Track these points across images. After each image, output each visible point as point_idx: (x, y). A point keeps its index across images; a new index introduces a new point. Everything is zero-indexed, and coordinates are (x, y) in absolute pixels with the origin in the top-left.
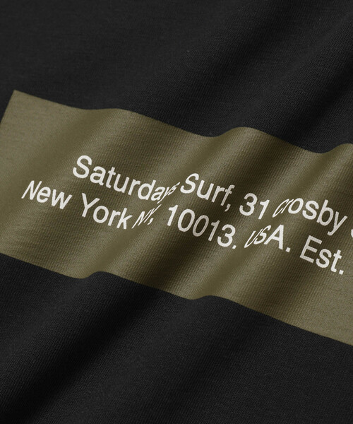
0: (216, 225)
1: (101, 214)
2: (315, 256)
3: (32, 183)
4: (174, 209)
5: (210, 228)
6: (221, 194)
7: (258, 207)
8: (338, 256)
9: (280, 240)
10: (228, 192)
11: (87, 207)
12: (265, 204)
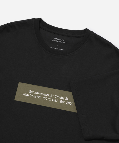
0: (48, 98)
1: (33, 96)
2: (62, 102)
3: (24, 93)
4: (43, 97)
5: (48, 99)
6: (48, 95)
7: (52, 96)
8: (64, 102)
9: (58, 101)
10: (49, 95)
11: (31, 96)
12: (53, 95)
